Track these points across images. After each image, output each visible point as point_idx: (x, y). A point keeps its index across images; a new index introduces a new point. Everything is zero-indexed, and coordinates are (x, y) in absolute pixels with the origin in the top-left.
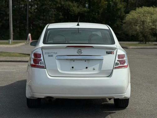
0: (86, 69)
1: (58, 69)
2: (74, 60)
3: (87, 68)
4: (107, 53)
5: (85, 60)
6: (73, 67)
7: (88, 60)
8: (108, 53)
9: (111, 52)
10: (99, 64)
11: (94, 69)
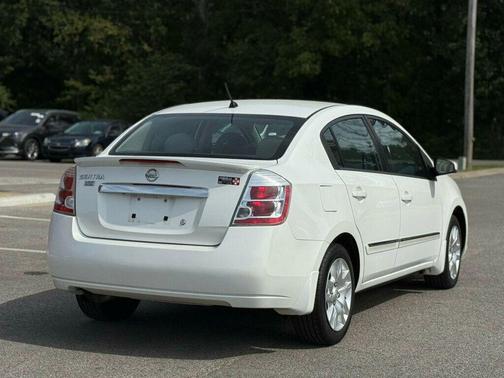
0: (163, 222)
1: (100, 219)
2: (138, 196)
3: (166, 219)
4: (220, 180)
5: (166, 198)
6: (134, 216)
7: (173, 198)
8: (223, 181)
9: (233, 178)
10: (196, 211)
11: (183, 223)
